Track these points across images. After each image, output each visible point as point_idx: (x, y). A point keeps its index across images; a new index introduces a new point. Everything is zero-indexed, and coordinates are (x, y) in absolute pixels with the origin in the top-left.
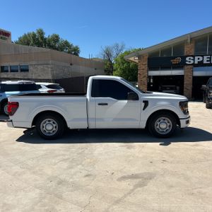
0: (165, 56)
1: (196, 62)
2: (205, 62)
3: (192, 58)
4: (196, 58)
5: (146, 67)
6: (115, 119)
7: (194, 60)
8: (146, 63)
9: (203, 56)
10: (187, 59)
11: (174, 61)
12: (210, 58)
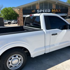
0: (29, 9)
3: (39, 10)
5: (22, 13)
7: (40, 11)
8: (22, 11)
9: (43, 10)
10: (37, 10)
11: (33, 11)
12: (45, 10)
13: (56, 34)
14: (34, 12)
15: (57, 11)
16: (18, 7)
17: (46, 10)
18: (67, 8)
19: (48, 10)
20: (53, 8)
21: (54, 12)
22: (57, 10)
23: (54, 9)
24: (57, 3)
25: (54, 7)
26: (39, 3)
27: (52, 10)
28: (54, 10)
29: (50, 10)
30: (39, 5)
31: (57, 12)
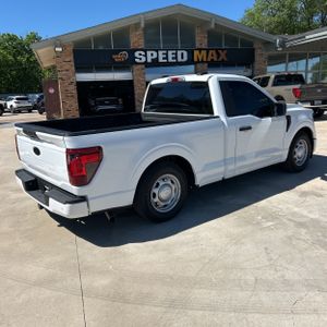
0: (101, 48)
1: (149, 60)
2: (161, 60)
3: (143, 53)
4: (149, 53)
5: (73, 63)
6: (258, 154)
7: (146, 56)
9: (157, 51)
10: (137, 54)
11: (118, 58)
12: (167, 54)
13: (250, 128)
14: (121, 62)
15: (213, 56)
16: (57, 38)
17: (170, 52)
18: (251, 44)
19: (179, 53)
20: (198, 46)
21: (202, 61)
22: (214, 52)
23: (200, 50)
24: (213, 26)
25: (201, 40)
26: (142, 25)
27: (196, 53)
28: (204, 52)
29: (185, 53)
30: (140, 32)
31: (215, 59)
